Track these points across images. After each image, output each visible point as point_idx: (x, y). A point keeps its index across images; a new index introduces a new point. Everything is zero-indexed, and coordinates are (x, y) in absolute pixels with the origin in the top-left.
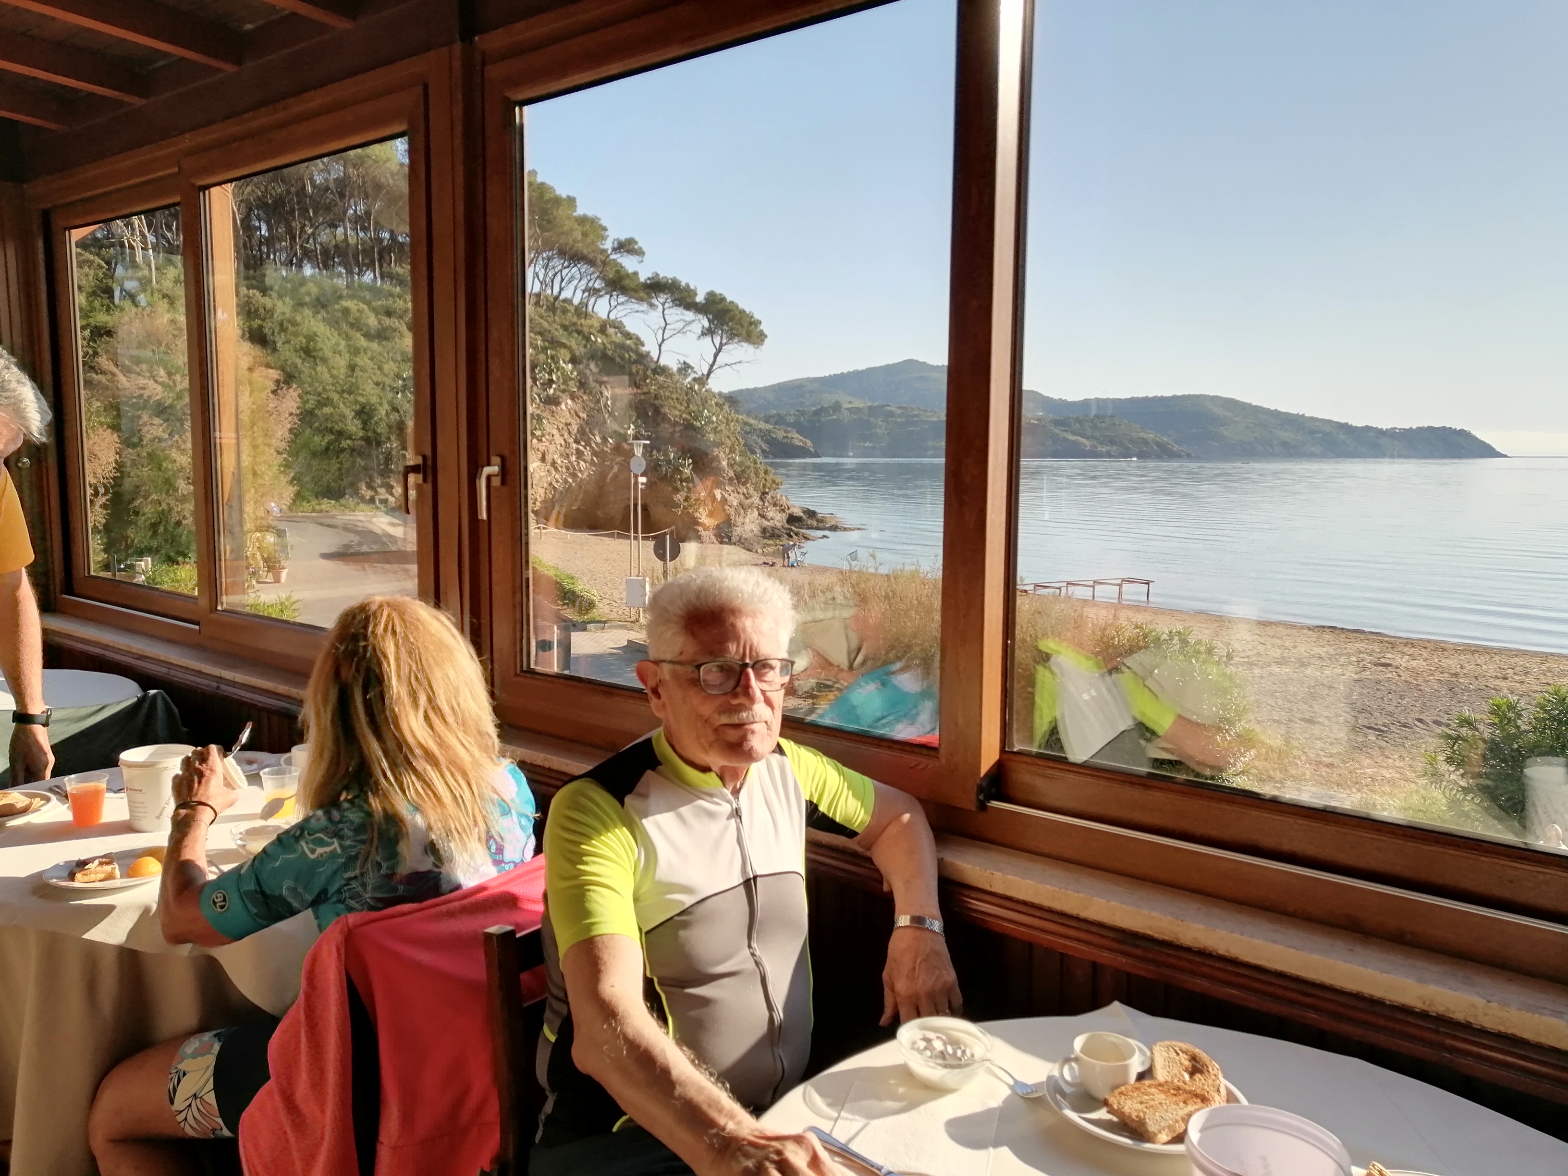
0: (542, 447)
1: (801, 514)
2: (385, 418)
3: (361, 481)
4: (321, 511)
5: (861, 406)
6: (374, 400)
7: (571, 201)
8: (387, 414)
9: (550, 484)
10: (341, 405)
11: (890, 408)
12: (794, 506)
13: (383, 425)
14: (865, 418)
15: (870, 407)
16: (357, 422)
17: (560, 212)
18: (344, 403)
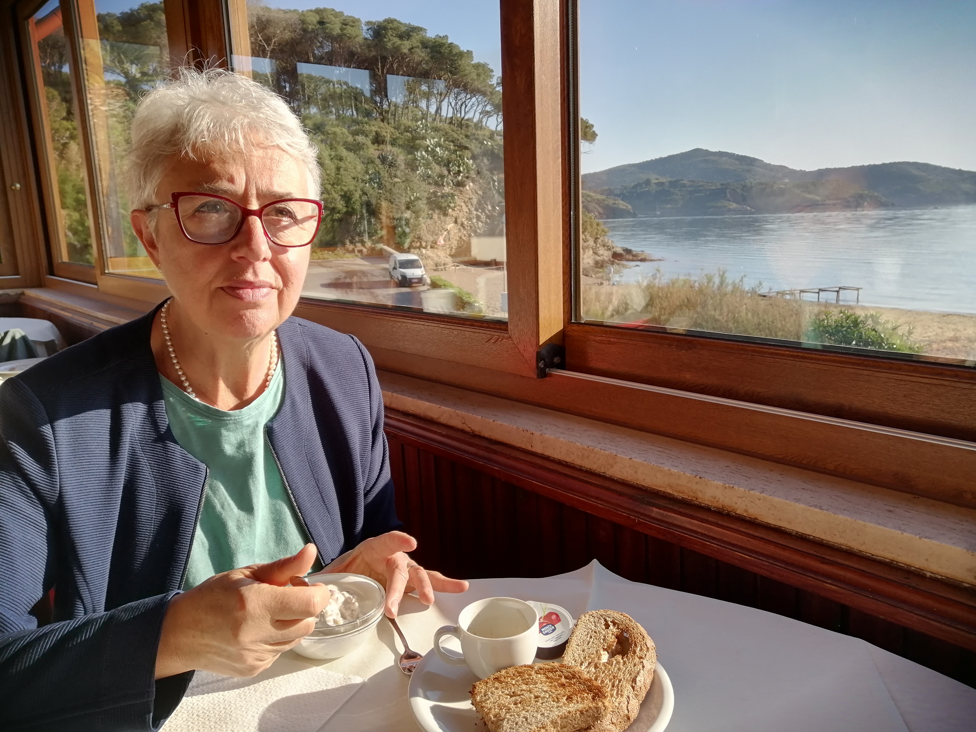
0: (455, 214)
1: (622, 252)
2: (359, 199)
3: (347, 239)
4: (324, 259)
5: (664, 181)
6: (352, 188)
7: (469, 53)
8: (360, 197)
9: (461, 238)
10: (333, 192)
11: (683, 182)
12: (617, 247)
13: (358, 203)
14: (667, 189)
15: (670, 182)
16: (342, 202)
17: (463, 62)
18: (335, 191)
